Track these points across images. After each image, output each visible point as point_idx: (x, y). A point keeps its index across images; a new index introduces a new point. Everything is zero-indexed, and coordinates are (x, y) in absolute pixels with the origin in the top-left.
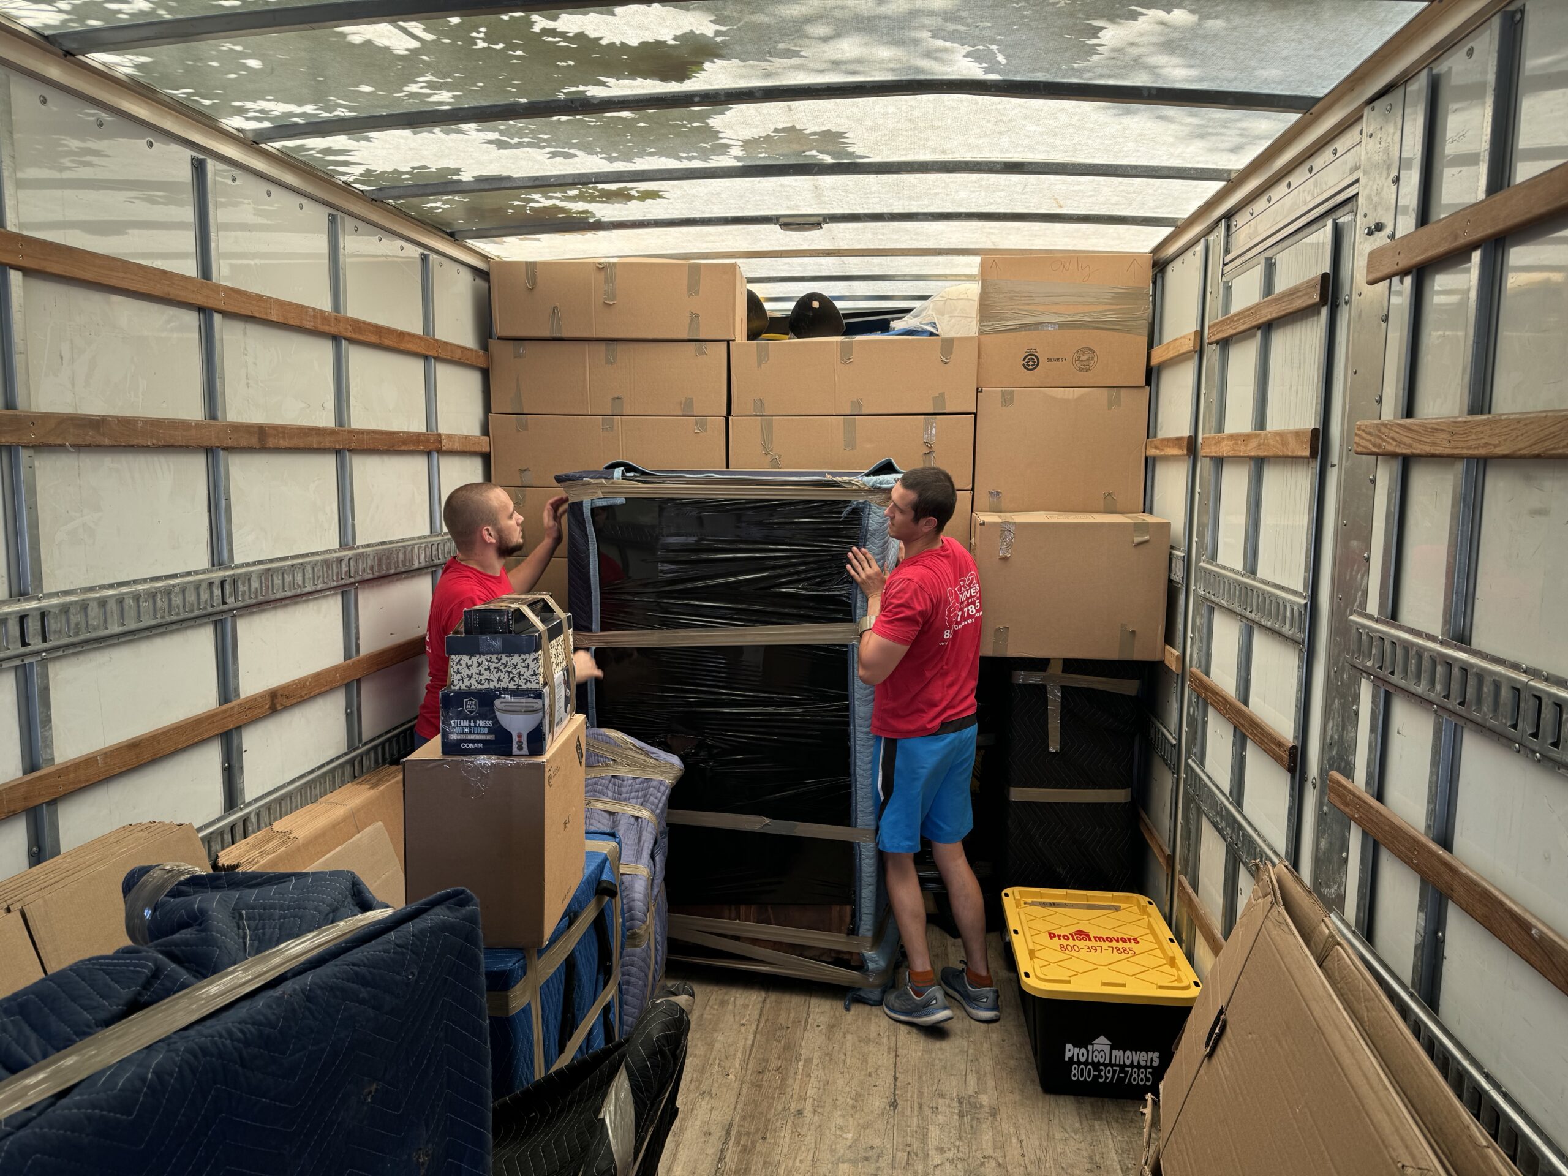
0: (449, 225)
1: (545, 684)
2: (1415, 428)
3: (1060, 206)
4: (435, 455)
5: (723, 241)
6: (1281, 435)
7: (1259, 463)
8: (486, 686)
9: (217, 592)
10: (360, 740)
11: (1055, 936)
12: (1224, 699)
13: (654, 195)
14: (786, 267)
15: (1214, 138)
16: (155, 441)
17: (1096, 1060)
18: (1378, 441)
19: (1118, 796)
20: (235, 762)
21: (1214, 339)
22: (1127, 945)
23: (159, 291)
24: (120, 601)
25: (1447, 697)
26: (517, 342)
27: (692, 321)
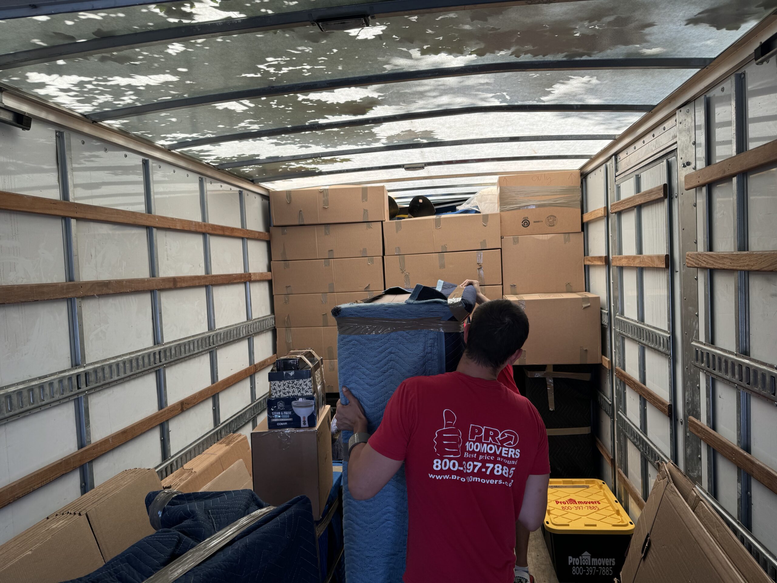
0: (251, 177)
1: (314, 393)
2: (715, 256)
4: (248, 283)
5: (377, 176)
6: (650, 257)
7: (641, 270)
8: (288, 395)
9: (157, 357)
10: (219, 423)
11: (559, 503)
13: (347, 160)
14: (406, 184)
15: (608, 124)
16: (130, 290)
17: (584, 564)
18: (697, 262)
19: (583, 430)
20: (166, 437)
21: (614, 211)
22: (595, 505)
23: (131, 221)
24: (118, 365)
25: (741, 380)
26: (283, 228)
27: (364, 213)
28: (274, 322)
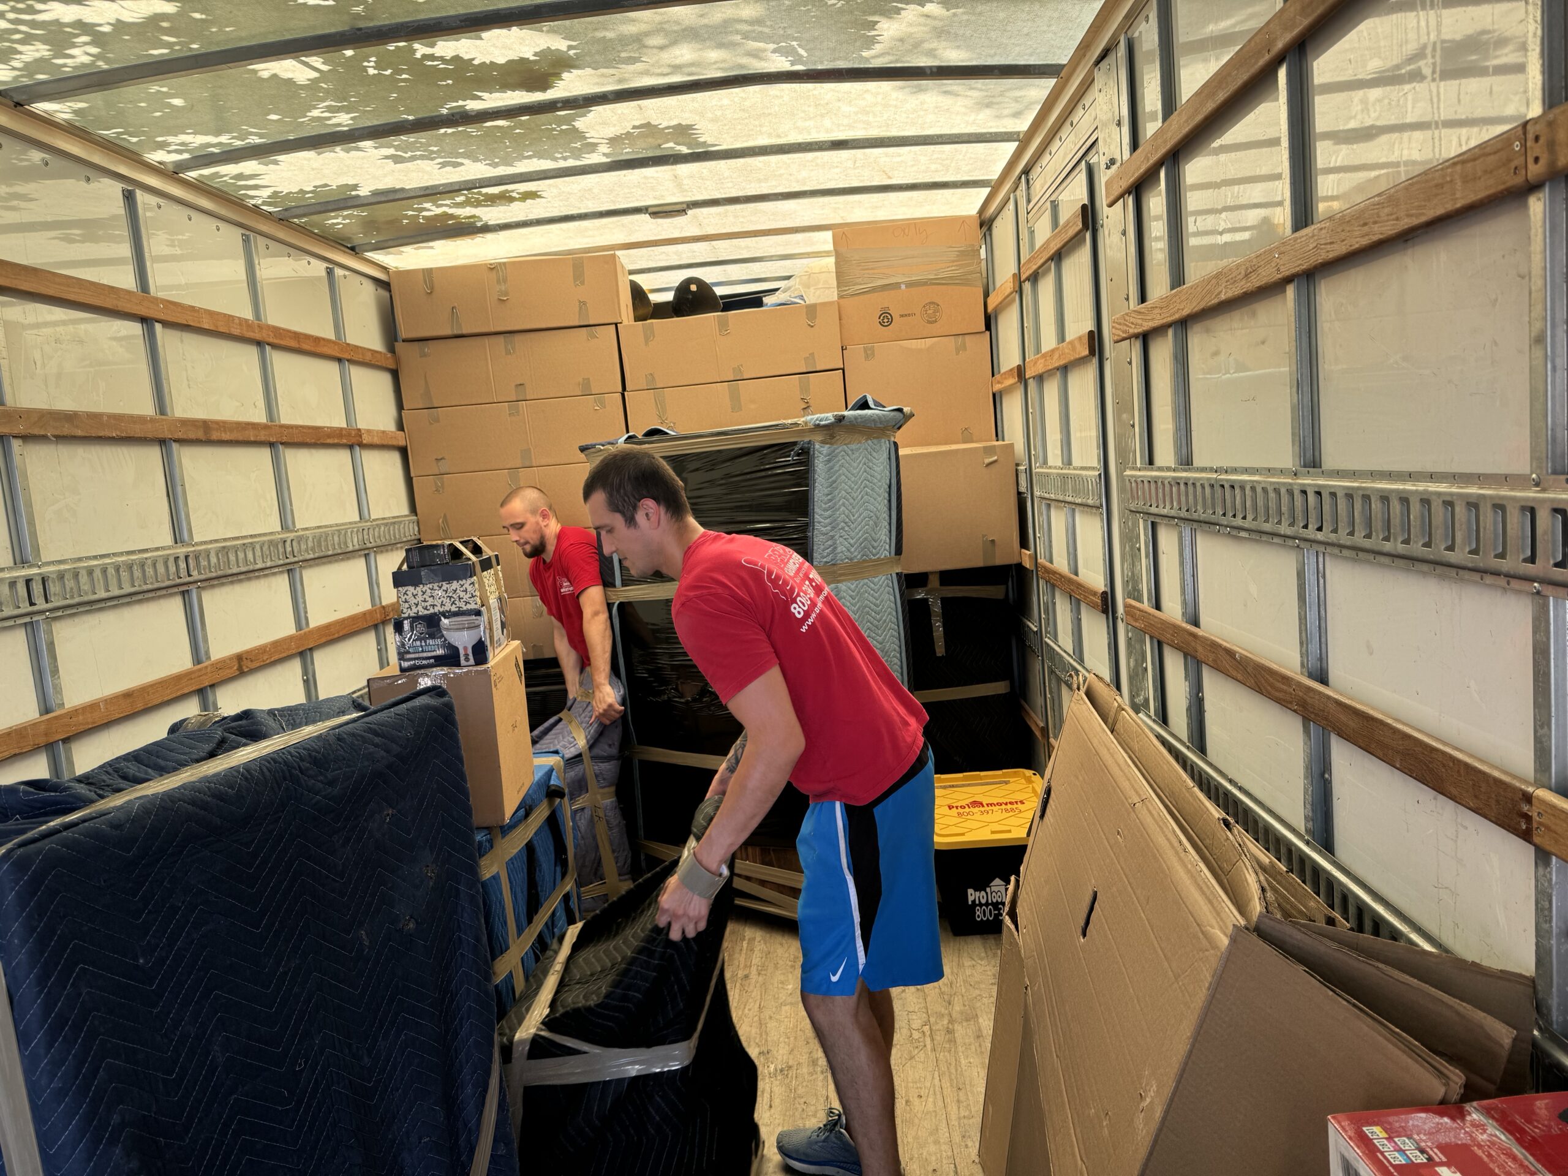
0: (349, 239)
1: (483, 606)
2: (1143, 310)
3: (890, 178)
4: (357, 449)
5: (601, 235)
6: (1073, 344)
7: (1064, 370)
8: (432, 611)
9: (182, 565)
11: (953, 807)
12: (1060, 575)
13: (533, 195)
15: (997, 106)
16: (119, 433)
17: (995, 901)
19: (998, 688)
21: (1027, 275)
22: (1014, 808)
23: (109, 303)
24: (104, 570)
25: (1180, 509)
26: (421, 343)
27: (580, 308)
28: (416, 529)
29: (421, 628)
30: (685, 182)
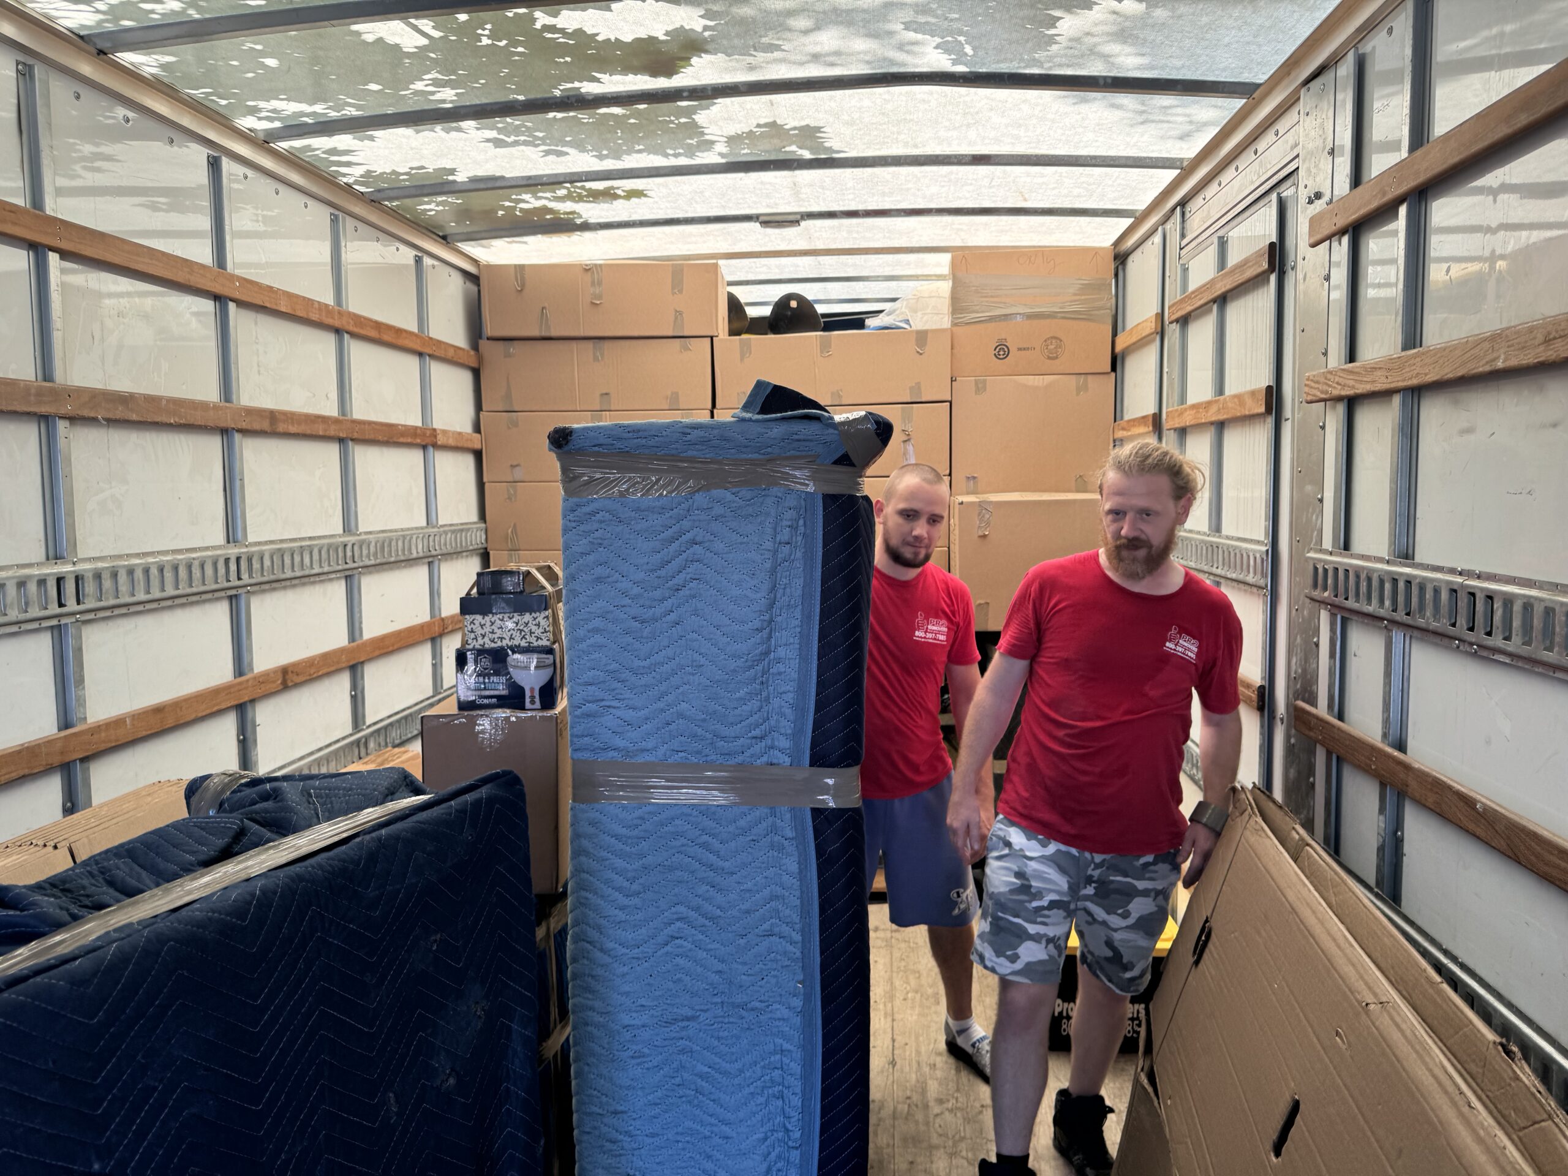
0: (441, 227)
1: (554, 643)
2: (1357, 370)
3: (1025, 200)
4: (431, 449)
5: (705, 242)
6: (1239, 397)
7: (1220, 426)
8: (499, 644)
9: (233, 567)
10: (364, 723)
13: (638, 194)
14: (765, 269)
16: (177, 420)
18: (1325, 388)
20: (249, 734)
21: (1174, 317)
23: (180, 277)
24: (147, 571)
25: (1395, 610)
26: (506, 343)
27: (676, 318)
28: (484, 537)
29: (486, 662)
30: (803, 190)
